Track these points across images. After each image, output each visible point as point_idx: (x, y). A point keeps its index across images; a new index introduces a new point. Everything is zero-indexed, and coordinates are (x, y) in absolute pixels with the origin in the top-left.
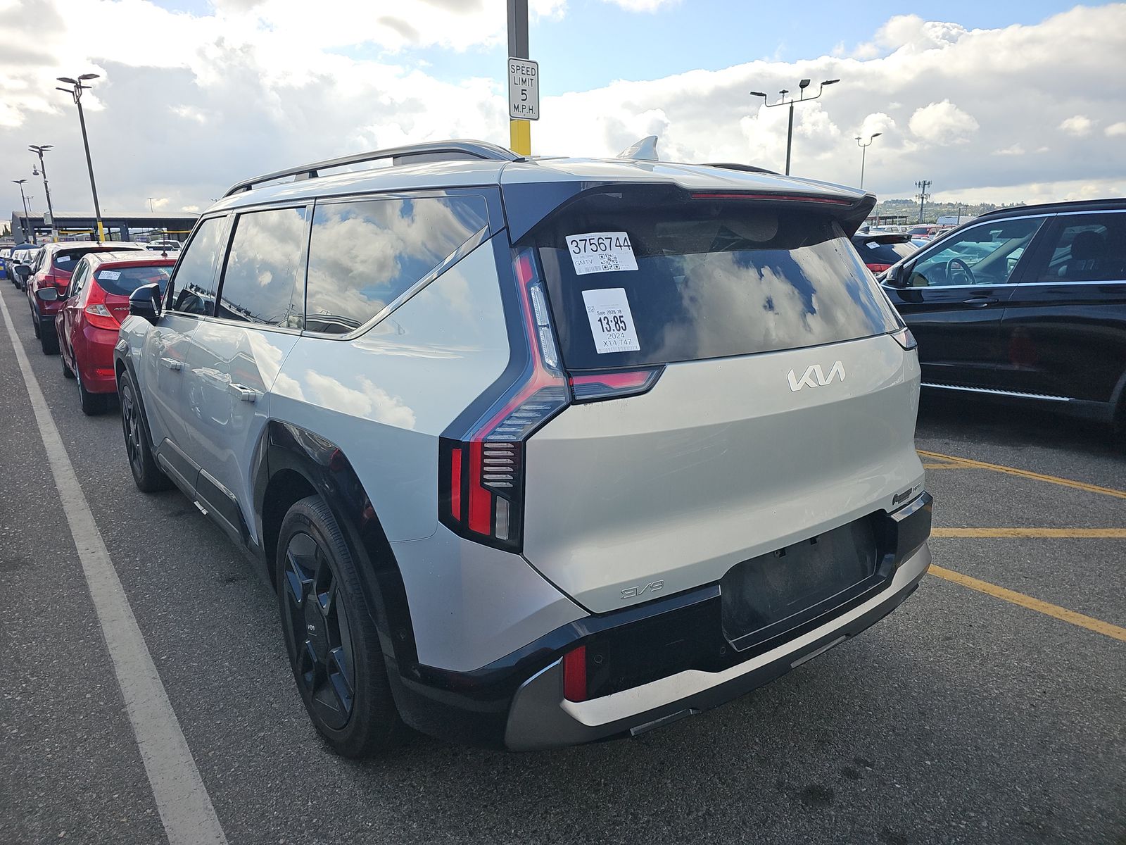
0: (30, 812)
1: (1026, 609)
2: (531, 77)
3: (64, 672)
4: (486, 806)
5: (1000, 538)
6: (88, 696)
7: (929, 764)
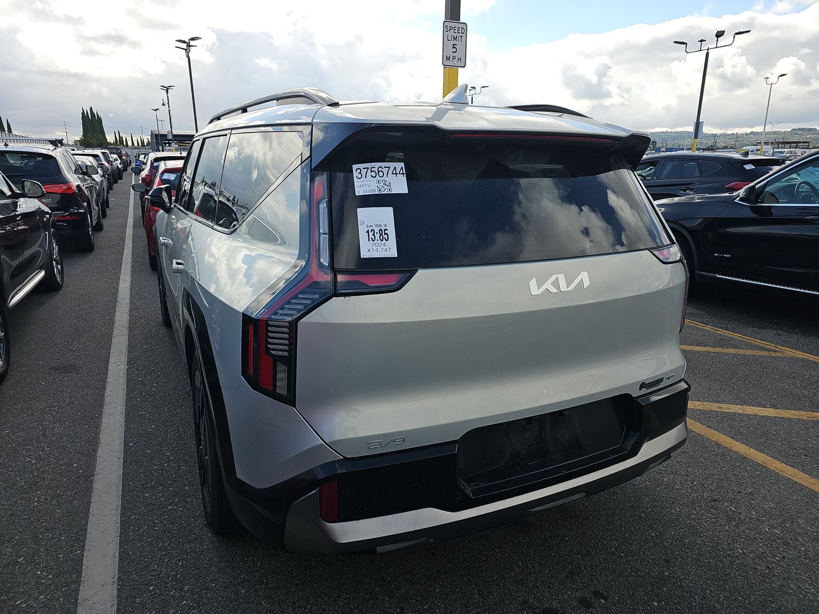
0: (8, 541)
1: (796, 483)
2: (461, 35)
3: (67, 447)
4: (297, 585)
5: (795, 419)
6: (75, 465)
7: (656, 605)
